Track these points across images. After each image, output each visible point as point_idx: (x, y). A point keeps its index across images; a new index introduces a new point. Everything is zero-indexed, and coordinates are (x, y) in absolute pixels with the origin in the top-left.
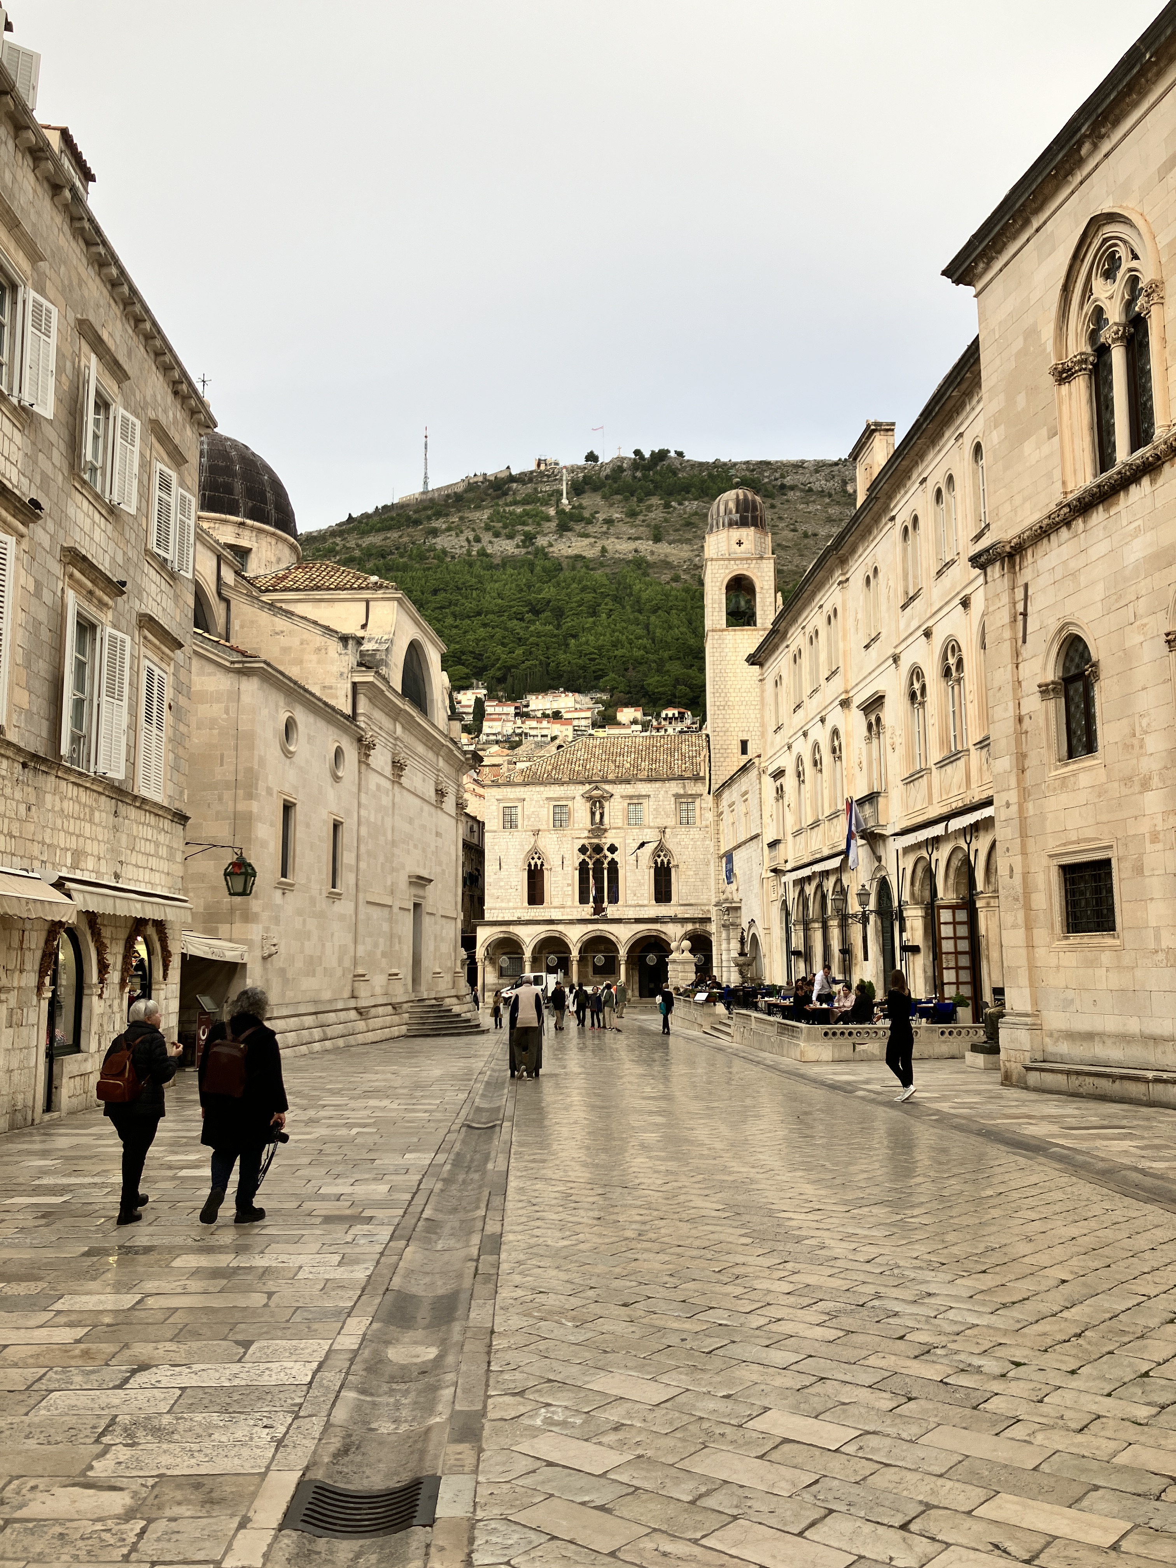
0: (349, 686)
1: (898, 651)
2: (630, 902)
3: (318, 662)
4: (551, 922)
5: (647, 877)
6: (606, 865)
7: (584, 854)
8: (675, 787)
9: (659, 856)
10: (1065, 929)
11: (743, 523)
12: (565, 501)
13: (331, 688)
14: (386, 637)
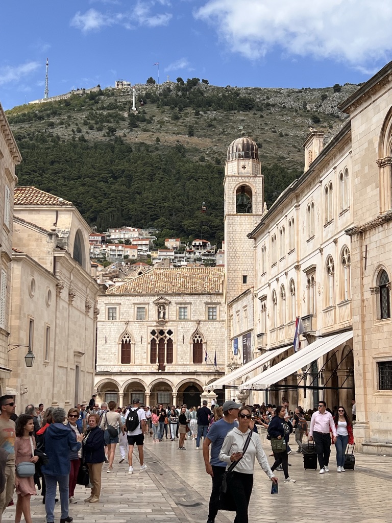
0: (53, 258)
1: (322, 247)
2: (179, 363)
3: (37, 246)
4: (135, 374)
5: (189, 349)
6: (166, 342)
7: (154, 335)
8: (206, 299)
9: (196, 337)
10: (379, 388)
11: (246, 156)
12: (134, 108)
13: (43, 259)
14: (67, 230)
